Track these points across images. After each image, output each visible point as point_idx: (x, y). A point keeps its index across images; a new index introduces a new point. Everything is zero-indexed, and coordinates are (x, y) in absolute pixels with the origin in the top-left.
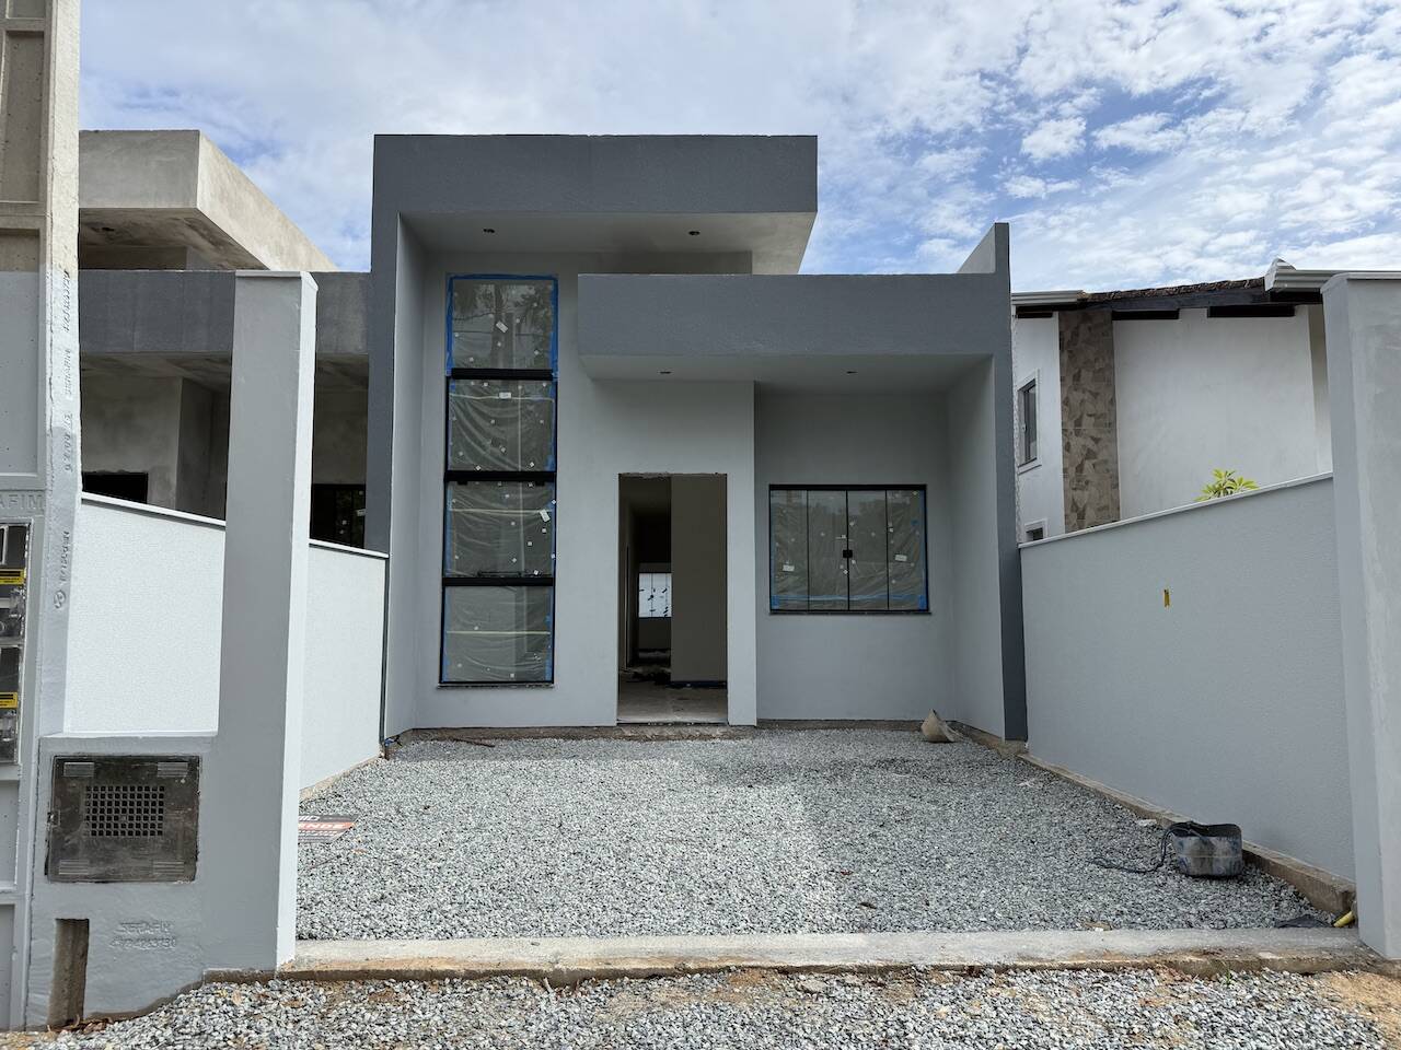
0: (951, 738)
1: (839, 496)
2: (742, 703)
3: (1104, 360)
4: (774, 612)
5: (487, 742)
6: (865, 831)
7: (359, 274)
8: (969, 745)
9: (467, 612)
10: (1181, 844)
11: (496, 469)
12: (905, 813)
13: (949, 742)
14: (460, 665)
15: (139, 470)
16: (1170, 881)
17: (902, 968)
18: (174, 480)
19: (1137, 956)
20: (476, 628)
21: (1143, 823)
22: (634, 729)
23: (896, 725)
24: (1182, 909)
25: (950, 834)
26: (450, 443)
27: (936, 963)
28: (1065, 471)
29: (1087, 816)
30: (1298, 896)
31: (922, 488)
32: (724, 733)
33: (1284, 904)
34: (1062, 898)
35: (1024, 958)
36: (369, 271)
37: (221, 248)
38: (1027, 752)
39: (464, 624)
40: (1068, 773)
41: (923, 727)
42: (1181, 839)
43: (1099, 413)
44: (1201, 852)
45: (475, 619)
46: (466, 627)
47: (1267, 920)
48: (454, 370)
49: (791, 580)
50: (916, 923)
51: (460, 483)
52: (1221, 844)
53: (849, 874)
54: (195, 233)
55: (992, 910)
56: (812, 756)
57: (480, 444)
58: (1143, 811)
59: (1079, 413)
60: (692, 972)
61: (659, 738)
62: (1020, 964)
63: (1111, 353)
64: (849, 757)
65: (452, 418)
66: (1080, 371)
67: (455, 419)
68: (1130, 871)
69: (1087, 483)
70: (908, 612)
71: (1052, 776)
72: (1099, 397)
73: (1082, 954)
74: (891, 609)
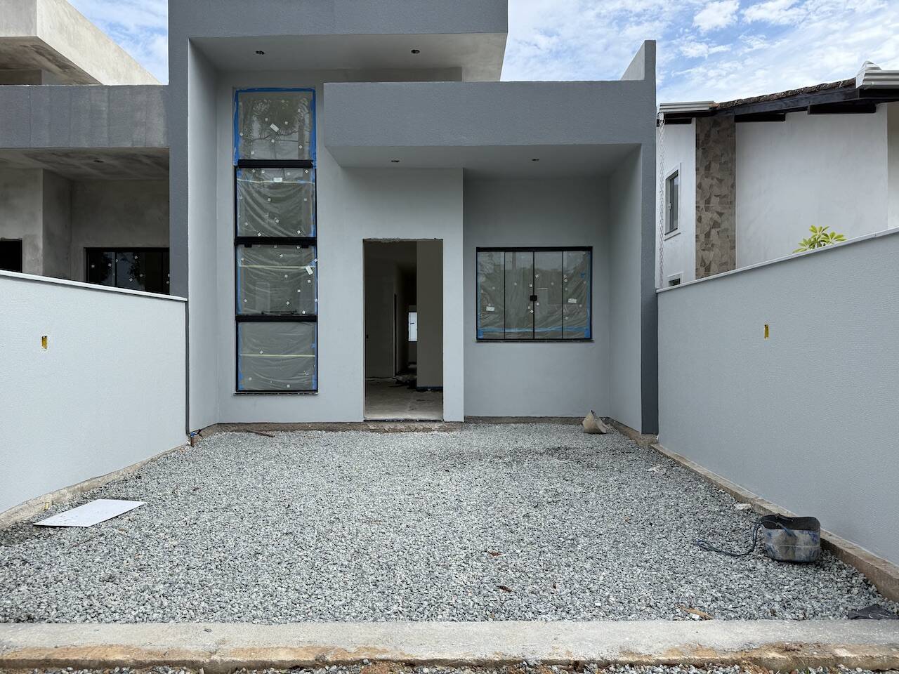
0: (604, 431)
1: (529, 255)
2: (454, 406)
3: (728, 155)
4: (479, 340)
5: (270, 433)
6: (521, 512)
7: (160, 86)
8: (617, 436)
9: (254, 341)
10: (770, 535)
11: (272, 236)
12: (557, 494)
13: (602, 433)
14: (250, 379)
15: (16, 238)
16: (759, 565)
17: (515, 662)
18: (41, 245)
19: (725, 652)
20: (261, 352)
21: (740, 507)
22: (376, 424)
23: (566, 421)
24: (768, 596)
25: (587, 514)
26: (239, 216)
27: (546, 657)
28: (697, 237)
29: (697, 499)
30: (867, 583)
31: (589, 249)
32: (441, 427)
33: (855, 590)
34: (667, 581)
35: (624, 653)
36: (167, 84)
37: (67, 70)
38: (657, 443)
39: (252, 350)
40: (687, 461)
41: (584, 423)
42: (770, 531)
43: (723, 195)
44: (786, 541)
45: (260, 346)
46: (253, 351)
47: (841, 608)
48: (240, 161)
49: (492, 317)
50: (541, 607)
51: (246, 246)
52: (802, 537)
53: (497, 554)
54: (43, 58)
55: (607, 594)
56: (500, 444)
57: (260, 217)
58: (741, 497)
59: (708, 195)
60: (330, 665)
61: (394, 431)
62: (621, 659)
63: (734, 149)
64: (528, 445)
65: (240, 198)
66: (710, 164)
67: (241, 198)
68: (727, 554)
69: (713, 245)
70: (576, 340)
71: (674, 463)
72: (723, 182)
73: (677, 649)
74: (564, 338)
